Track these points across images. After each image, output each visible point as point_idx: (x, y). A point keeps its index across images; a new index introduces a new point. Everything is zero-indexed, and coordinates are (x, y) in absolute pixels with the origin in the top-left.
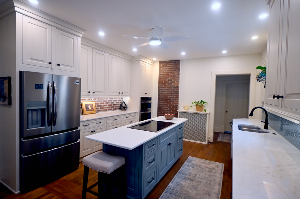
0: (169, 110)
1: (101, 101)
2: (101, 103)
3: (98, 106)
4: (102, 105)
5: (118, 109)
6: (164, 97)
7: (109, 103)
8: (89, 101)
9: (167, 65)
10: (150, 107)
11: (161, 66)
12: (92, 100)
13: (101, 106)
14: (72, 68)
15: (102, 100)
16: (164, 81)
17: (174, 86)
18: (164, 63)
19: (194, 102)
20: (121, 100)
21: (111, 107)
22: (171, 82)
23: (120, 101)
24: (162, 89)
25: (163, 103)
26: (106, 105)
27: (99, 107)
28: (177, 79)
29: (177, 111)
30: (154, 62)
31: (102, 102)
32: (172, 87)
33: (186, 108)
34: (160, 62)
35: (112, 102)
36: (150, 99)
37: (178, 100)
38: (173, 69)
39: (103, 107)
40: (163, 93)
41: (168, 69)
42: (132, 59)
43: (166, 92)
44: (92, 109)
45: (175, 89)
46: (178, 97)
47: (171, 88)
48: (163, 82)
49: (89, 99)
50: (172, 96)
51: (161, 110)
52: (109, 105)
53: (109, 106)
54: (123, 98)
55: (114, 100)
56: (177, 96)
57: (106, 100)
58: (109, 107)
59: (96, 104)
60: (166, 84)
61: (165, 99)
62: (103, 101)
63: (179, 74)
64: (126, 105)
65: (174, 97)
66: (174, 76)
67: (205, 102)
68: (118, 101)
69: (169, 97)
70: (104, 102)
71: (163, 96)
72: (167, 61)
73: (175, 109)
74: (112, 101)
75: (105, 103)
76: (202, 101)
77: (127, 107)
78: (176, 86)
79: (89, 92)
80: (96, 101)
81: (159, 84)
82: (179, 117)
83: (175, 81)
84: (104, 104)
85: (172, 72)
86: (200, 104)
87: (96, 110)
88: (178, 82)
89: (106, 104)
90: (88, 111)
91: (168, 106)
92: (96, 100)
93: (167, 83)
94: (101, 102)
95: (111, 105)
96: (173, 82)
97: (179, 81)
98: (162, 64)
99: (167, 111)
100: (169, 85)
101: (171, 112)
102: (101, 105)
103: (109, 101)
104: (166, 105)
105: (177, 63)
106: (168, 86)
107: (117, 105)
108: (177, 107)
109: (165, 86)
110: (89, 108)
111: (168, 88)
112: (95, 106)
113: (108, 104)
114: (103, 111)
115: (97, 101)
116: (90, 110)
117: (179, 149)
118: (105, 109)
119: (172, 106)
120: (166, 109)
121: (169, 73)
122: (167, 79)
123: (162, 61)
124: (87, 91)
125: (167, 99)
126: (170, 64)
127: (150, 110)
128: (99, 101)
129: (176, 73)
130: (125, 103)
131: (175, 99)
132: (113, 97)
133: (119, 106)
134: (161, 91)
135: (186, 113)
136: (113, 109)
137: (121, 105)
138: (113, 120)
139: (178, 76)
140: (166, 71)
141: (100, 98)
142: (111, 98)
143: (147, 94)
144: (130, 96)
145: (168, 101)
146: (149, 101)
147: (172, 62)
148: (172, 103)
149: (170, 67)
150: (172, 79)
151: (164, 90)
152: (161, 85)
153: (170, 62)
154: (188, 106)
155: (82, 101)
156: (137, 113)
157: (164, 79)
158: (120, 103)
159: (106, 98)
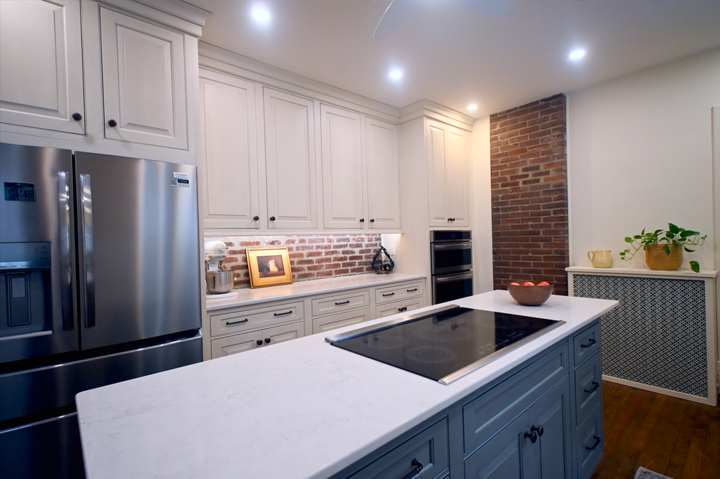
0: (532, 268)
1: (312, 248)
2: (311, 254)
3: (300, 262)
4: (314, 258)
5: (367, 269)
6: (513, 227)
7: (336, 252)
8: (272, 246)
9: (515, 121)
10: (469, 262)
11: (498, 128)
12: (279, 243)
13: (310, 262)
14: (169, 134)
15: (315, 245)
16: (508, 177)
17: (549, 185)
18: (505, 117)
19: (637, 237)
20: (376, 245)
22: (534, 175)
23: (371, 245)
24: (506, 203)
25: (511, 246)
26: (329, 260)
27: (306, 266)
28: (556, 161)
29: (566, 273)
30: (472, 121)
31: (315, 250)
32: (541, 191)
33: (603, 258)
34: (494, 118)
35: (348, 248)
36: (466, 235)
37: (567, 232)
38: (540, 130)
39: (317, 264)
40: (508, 216)
41: (522, 132)
42: (400, 118)
43: (519, 211)
44: (279, 270)
45: (553, 197)
46: (567, 224)
47: (538, 194)
48: (506, 179)
49: (273, 243)
50: (542, 222)
51: (505, 270)
52: (336, 259)
53: (336, 262)
54: (382, 236)
55: (351, 242)
56: (563, 221)
57: (326, 243)
58: (338, 265)
59: (291, 256)
60: (518, 183)
61: (517, 234)
62: (318, 247)
63: (563, 144)
64: (388, 256)
65: (549, 226)
66: (543, 153)
67: (692, 233)
68: (367, 246)
69: (532, 226)
70: (320, 250)
71: (510, 224)
72: (516, 108)
73: (557, 266)
74: (346, 246)
75: (323, 254)
76: (674, 229)
77: (393, 263)
78: (555, 186)
79: (256, 218)
80: (294, 249)
81: (493, 186)
82: (575, 291)
83: (551, 169)
84: (320, 257)
85: (537, 142)
86: (665, 242)
87: (296, 274)
88: (562, 171)
89: (328, 256)
90: (267, 276)
91: (530, 254)
92: (294, 246)
93: (521, 181)
94: (311, 251)
95: (345, 259)
96: (540, 174)
97: (564, 168)
98: (500, 122)
99: (524, 271)
100: (529, 186)
101: (543, 274)
102: (310, 258)
103: (336, 247)
104: (520, 252)
105: (555, 107)
106: (526, 188)
107: (364, 260)
108: (562, 257)
109: (514, 190)
110: (268, 269)
111: (523, 196)
112: (292, 263)
113: (334, 256)
114: (318, 275)
115: (297, 248)
116: (274, 275)
117: (588, 440)
118: (324, 270)
119: (542, 256)
120: (521, 268)
121: (527, 147)
122: (522, 165)
123: (501, 113)
124: (248, 216)
125: (523, 233)
126: (529, 114)
127: (469, 270)
128: (303, 247)
129: (552, 141)
130: (388, 251)
131: (554, 231)
132: (348, 236)
133: (369, 260)
134: (500, 207)
135: (601, 278)
136: (350, 271)
137: (375, 258)
138: (336, 304)
139: (559, 150)
140: (514, 141)
141: (307, 238)
142: (344, 237)
143: (454, 220)
144: (400, 229)
145: (527, 240)
146: (465, 244)
147: (536, 109)
148: (542, 246)
149: (528, 127)
150: (538, 164)
151: (513, 203)
152: (501, 188)
153: (528, 108)
154: (610, 251)
155: (247, 248)
156: (424, 280)
157: (510, 167)
158: (373, 253)
159: (326, 237)
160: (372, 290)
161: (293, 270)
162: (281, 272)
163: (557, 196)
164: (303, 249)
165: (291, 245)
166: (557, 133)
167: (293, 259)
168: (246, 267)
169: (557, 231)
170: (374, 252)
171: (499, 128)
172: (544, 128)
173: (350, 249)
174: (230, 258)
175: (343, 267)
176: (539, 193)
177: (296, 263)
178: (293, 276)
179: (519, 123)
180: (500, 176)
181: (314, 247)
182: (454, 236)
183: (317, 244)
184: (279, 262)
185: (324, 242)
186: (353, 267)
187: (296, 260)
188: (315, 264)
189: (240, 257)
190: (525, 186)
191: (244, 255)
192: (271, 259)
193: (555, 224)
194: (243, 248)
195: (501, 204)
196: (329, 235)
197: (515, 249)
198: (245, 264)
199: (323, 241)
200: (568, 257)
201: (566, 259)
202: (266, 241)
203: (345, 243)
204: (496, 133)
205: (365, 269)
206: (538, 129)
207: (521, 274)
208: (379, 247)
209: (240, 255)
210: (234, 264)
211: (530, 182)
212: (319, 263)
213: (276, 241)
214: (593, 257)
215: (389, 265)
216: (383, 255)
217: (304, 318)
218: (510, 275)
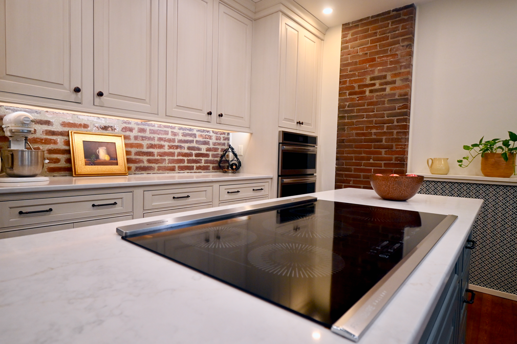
1: (153, 139)
2: (152, 146)
3: (137, 154)
4: (155, 151)
5: (213, 168)
6: (357, 134)
7: (181, 147)
8: (105, 132)
9: (367, 30)
10: (313, 166)
11: (349, 37)
12: (113, 129)
13: (150, 154)
15: (156, 136)
16: (356, 85)
17: (394, 94)
18: (357, 26)
19: (475, 145)
20: (224, 144)
21: (189, 161)
22: (381, 84)
23: (219, 144)
25: (354, 152)
26: (172, 154)
27: (145, 158)
28: (403, 70)
30: (324, 29)
31: (156, 142)
32: (386, 100)
33: (440, 165)
34: (346, 27)
35: (194, 145)
36: (313, 140)
37: (407, 140)
38: (390, 40)
39: (159, 158)
40: (353, 124)
41: (372, 42)
43: (365, 119)
44: (111, 158)
45: (397, 105)
46: (408, 133)
47: (383, 103)
48: (353, 87)
49: (105, 128)
50: (385, 130)
51: (346, 176)
52: (179, 154)
53: (181, 158)
54: (231, 136)
55: (198, 139)
56: (405, 130)
57: (170, 136)
58: (182, 161)
59: (126, 145)
60: (365, 92)
61: (361, 141)
62: (160, 139)
63: (410, 54)
64: (235, 155)
65: (392, 133)
66: (391, 63)
68: (214, 144)
69: (375, 134)
70: (162, 143)
71: (354, 132)
72: (368, 18)
74: (192, 141)
75: (166, 147)
76: (513, 137)
77: (240, 163)
78: (400, 95)
79: (77, 90)
80: (132, 137)
81: (340, 95)
83: (398, 79)
84: (162, 150)
85: (386, 51)
86: (500, 151)
87: (133, 166)
88: (408, 80)
89: (171, 150)
90: (94, 164)
91: (371, 161)
92: (132, 135)
93: (367, 90)
94: (153, 142)
95: (191, 155)
96: (387, 83)
97: (410, 78)
98: (351, 32)
100: (375, 94)
102: (151, 150)
103: (180, 141)
104: (363, 158)
105: (406, 17)
106: (373, 97)
107: (210, 158)
109: (360, 99)
110: (97, 157)
111: (369, 104)
112: (128, 153)
113: (179, 150)
114: (159, 170)
115: (136, 138)
116: (104, 163)
118: (166, 164)
119: (383, 162)
120: (362, 174)
121: (376, 57)
122: (369, 74)
123: (353, 23)
124: (66, 84)
125: (366, 141)
126: (380, 23)
127: (313, 174)
128: (142, 137)
129: (400, 51)
130: (235, 150)
131: (396, 138)
132: (195, 132)
133: (216, 159)
134: (346, 115)
135: (439, 184)
136: (195, 168)
137: (222, 156)
138: (174, 198)
139: (407, 60)
140: (364, 51)
141: (148, 128)
142: (190, 132)
143: (302, 123)
144: (249, 128)
145: (370, 147)
146: (311, 149)
147: (387, 19)
148: (383, 153)
149: (378, 36)
150: (386, 73)
151: (359, 111)
152: (348, 97)
153: (379, 18)
154: (448, 159)
155: (70, 130)
156: (270, 181)
157: (358, 76)
158: (220, 153)
159: (170, 130)
160: (216, 186)
161: (129, 161)
162: (113, 161)
163: (401, 105)
164: (143, 140)
165: (128, 133)
166: (406, 43)
167: (129, 149)
168: (68, 152)
169: (399, 139)
170: (221, 151)
171: (351, 37)
172: (394, 38)
173: (196, 146)
174: (46, 139)
175: (188, 163)
176: (384, 101)
177: (133, 154)
178: (129, 168)
179: (370, 32)
180: (348, 84)
181: (156, 139)
182: (301, 139)
183: (159, 136)
184: (112, 150)
185: (168, 134)
186: (198, 165)
187: (133, 150)
188: (156, 157)
189: (60, 140)
190: (371, 94)
191: (66, 138)
192: (102, 146)
193: (397, 132)
194: (66, 129)
195: (346, 112)
196: (174, 128)
197: (357, 155)
198: (66, 148)
199: (166, 132)
200: (407, 164)
201: (405, 165)
202: (97, 125)
203: (191, 139)
204: (347, 42)
205: (211, 168)
206: (388, 39)
207: (362, 179)
208: (226, 147)
209: (61, 137)
210: (51, 146)
211: (376, 91)
212: (160, 156)
213: (109, 127)
214: (431, 163)
215: (236, 165)
216: (231, 154)
217: (133, 211)
218: (351, 181)
